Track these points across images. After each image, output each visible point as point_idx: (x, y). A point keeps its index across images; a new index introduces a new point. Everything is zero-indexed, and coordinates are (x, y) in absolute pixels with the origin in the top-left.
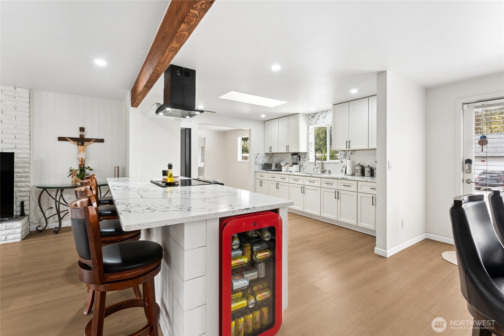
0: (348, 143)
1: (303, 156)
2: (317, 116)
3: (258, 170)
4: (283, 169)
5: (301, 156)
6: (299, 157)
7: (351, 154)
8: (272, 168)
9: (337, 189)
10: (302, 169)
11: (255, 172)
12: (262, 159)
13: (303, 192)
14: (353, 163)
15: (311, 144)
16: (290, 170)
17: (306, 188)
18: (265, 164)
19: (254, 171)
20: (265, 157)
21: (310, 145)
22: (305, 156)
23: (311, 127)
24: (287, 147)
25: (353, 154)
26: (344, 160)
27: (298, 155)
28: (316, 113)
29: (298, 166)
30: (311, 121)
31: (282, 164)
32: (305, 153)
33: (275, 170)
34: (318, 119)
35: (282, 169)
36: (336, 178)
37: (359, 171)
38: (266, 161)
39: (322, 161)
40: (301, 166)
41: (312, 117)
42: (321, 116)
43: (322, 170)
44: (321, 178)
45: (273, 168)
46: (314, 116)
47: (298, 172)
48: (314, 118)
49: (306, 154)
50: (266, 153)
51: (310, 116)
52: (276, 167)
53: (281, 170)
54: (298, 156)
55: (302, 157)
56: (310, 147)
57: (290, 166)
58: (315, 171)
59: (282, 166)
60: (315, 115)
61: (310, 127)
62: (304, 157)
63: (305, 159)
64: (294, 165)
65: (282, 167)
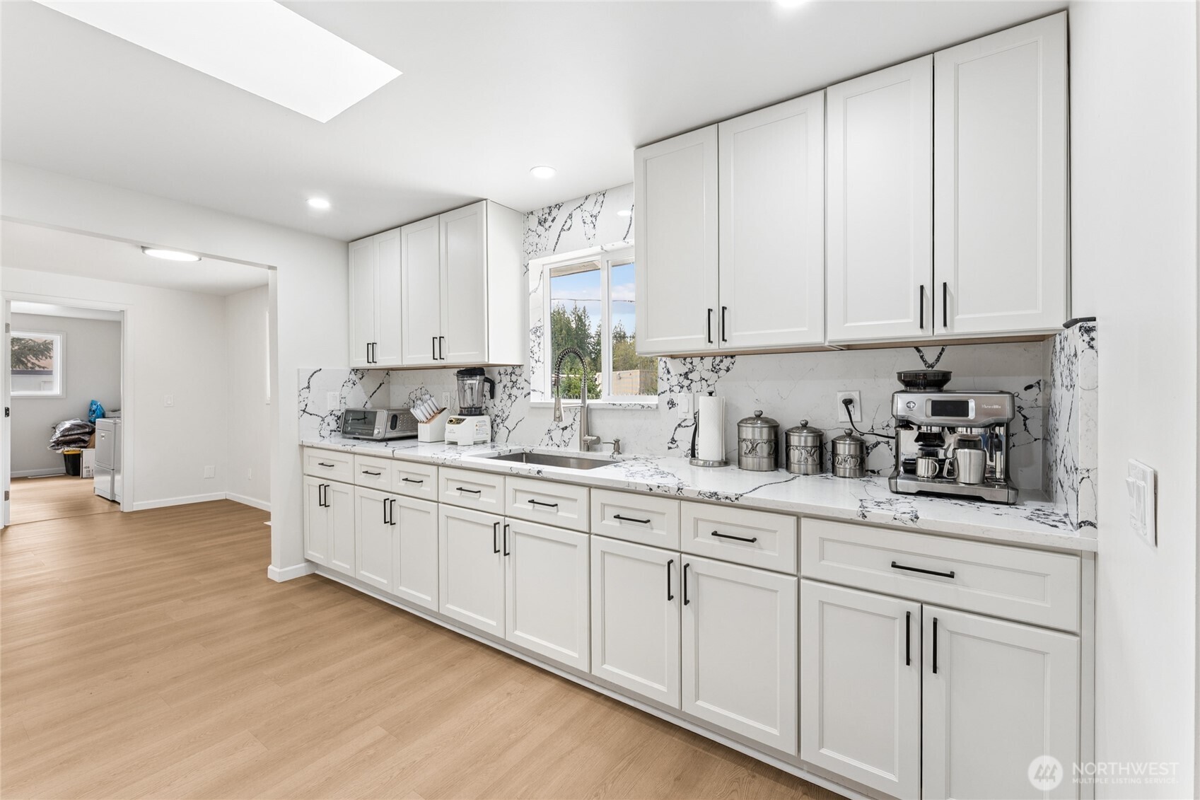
0: (718, 319)
1: (506, 380)
2: (561, 216)
3: (316, 441)
4: (424, 431)
5: (497, 379)
6: (487, 386)
7: (715, 370)
8: (376, 431)
9: (677, 548)
10: (502, 432)
11: (302, 446)
12: (337, 394)
13: (500, 546)
14: (726, 410)
15: (538, 334)
16: (449, 437)
17: (516, 533)
18: (348, 411)
19: (297, 443)
20: (350, 384)
21: (533, 337)
22: (514, 378)
23: (535, 264)
24: (437, 342)
25: (722, 373)
26: (682, 398)
27: (486, 376)
28: (558, 206)
29: (486, 419)
30: (536, 239)
31: (418, 413)
32: (513, 366)
33: (388, 436)
34: (565, 228)
35: (417, 430)
36: (673, 492)
37: (764, 449)
38: (356, 399)
39: (584, 401)
40: (499, 420)
41: (540, 223)
42: (577, 216)
43: (587, 437)
44: (590, 487)
45: (381, 428)
46: (550, 219)
47: (484, 442)
48: (547, 225)
49: (517, 371)
50: (356, 371)
51: (533, 222)
52: (393, 427)
53: (416, 437)
54: (487, 380)
55: (501, 385)
56: (532, 344)
57: (451, 421)
58: (557, 439)
59: (418, 422)
60: (555, 212)
61: (530, 261)
62: (510, 385)
63: (515, 391)
64: (468, 419)
65: (419, 424)
